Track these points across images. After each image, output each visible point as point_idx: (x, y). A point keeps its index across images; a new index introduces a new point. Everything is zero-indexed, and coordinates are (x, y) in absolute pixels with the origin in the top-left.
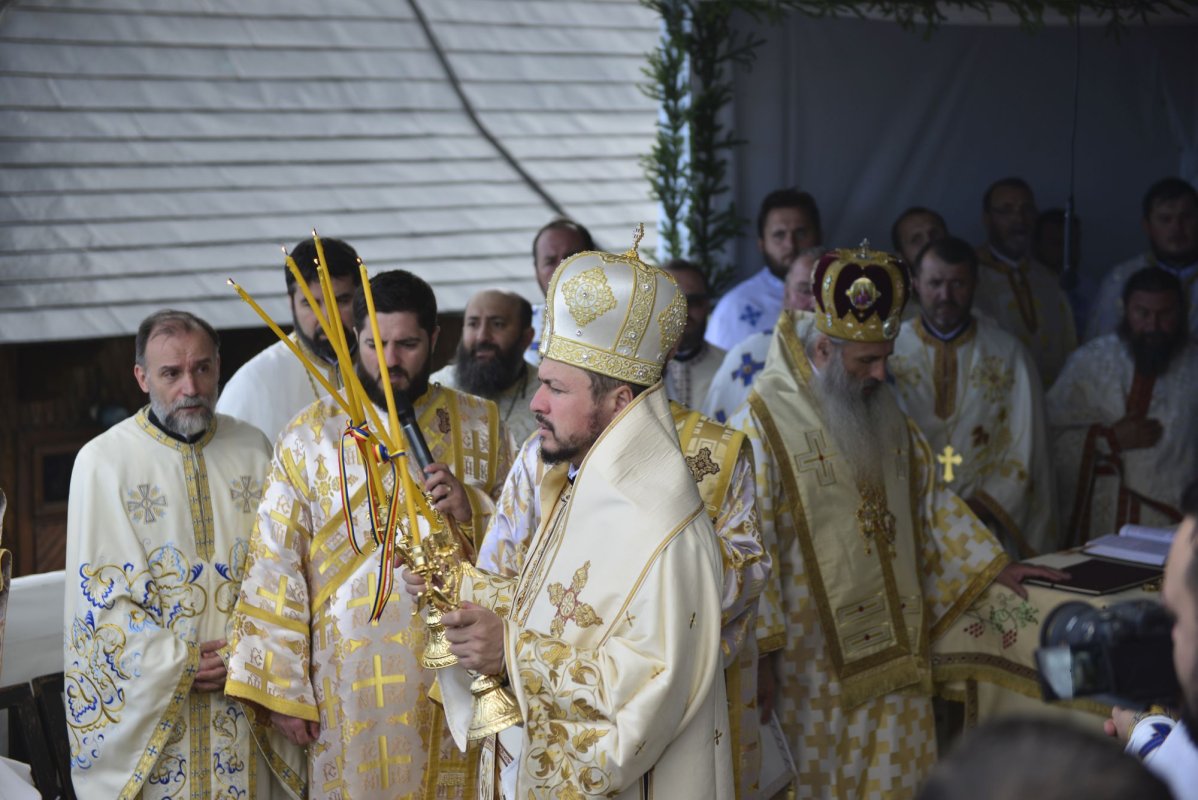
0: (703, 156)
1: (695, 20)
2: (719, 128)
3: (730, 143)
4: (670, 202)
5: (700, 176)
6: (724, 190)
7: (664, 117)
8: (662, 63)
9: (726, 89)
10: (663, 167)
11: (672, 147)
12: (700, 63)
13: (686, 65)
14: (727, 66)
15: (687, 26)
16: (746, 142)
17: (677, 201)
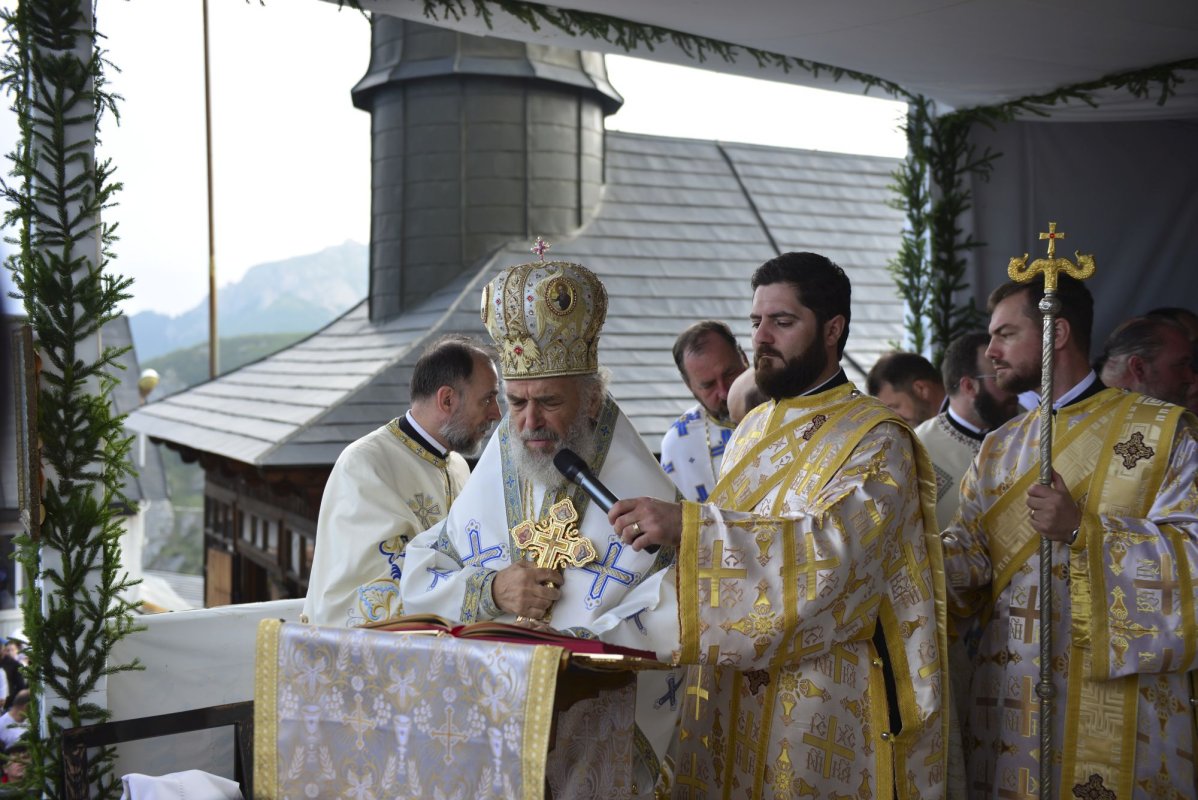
0: (944, 256)
1: (935, 135)
2: (959, 232)
3: (968, 245)
4: (915, 298)
5: (942, 274)
6: (966, 286)
7: (908, 225)
8: (906, 178)
9: (964, 197)
10: (908, 269)
11: (915, 251)
12: (940, 174)
13: (927, 176)
14: (966, 177)
15: (928, 141)
16: (985, 244)
17: (921, 298)
